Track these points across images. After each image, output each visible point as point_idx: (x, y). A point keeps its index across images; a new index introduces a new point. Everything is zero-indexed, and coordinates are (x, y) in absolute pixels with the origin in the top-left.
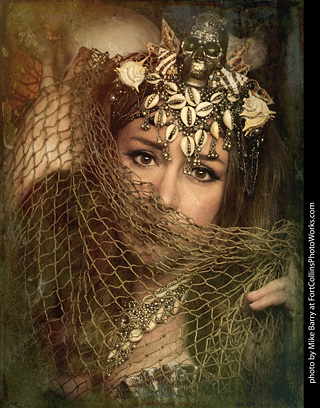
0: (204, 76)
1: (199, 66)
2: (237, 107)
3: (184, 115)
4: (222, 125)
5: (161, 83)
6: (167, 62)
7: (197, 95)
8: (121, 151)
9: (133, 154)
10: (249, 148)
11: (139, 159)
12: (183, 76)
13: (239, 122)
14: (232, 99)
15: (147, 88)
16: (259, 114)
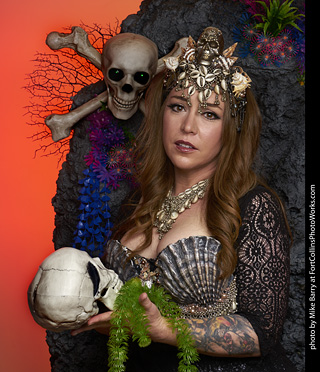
0: (210, 60)
2: (229, 78)
3: (198, 81)
4: (221, 87)
5: (187, 66)
6: (189, 53)
7: (206, 70)
9: (172, 106)
11: (176, 108)
12: (198, 59)
13: (231, 87)
14: (226, 73)
15: (180, 70)
16: (241, 82)
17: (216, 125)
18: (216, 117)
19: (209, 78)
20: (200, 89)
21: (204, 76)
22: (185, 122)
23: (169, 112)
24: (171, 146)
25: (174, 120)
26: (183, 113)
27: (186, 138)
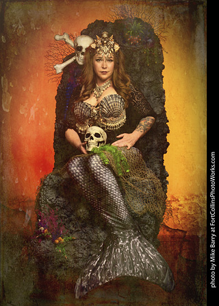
0: (106, 43)
1: (105, 42)
2: (113, 48)
5: (99, 46)
6: (99, 42)
7: (106, 47)
8: (94, 60)
9: (97, 60)
10: (116, 54)
12: (103, 44)
13: (114, 50)
14: (112, 46)
15: (97, 48)
16: (117, 47)
17: (113, 63)
18: (112, 61)
19: (108, 49)
20: (106, 54)
21: (106, 49)
22: (103, 65)
23: (96, 63)
24: (99, 73)
25: (99, 65)
26: (101, 62)
27: (104, 70)
